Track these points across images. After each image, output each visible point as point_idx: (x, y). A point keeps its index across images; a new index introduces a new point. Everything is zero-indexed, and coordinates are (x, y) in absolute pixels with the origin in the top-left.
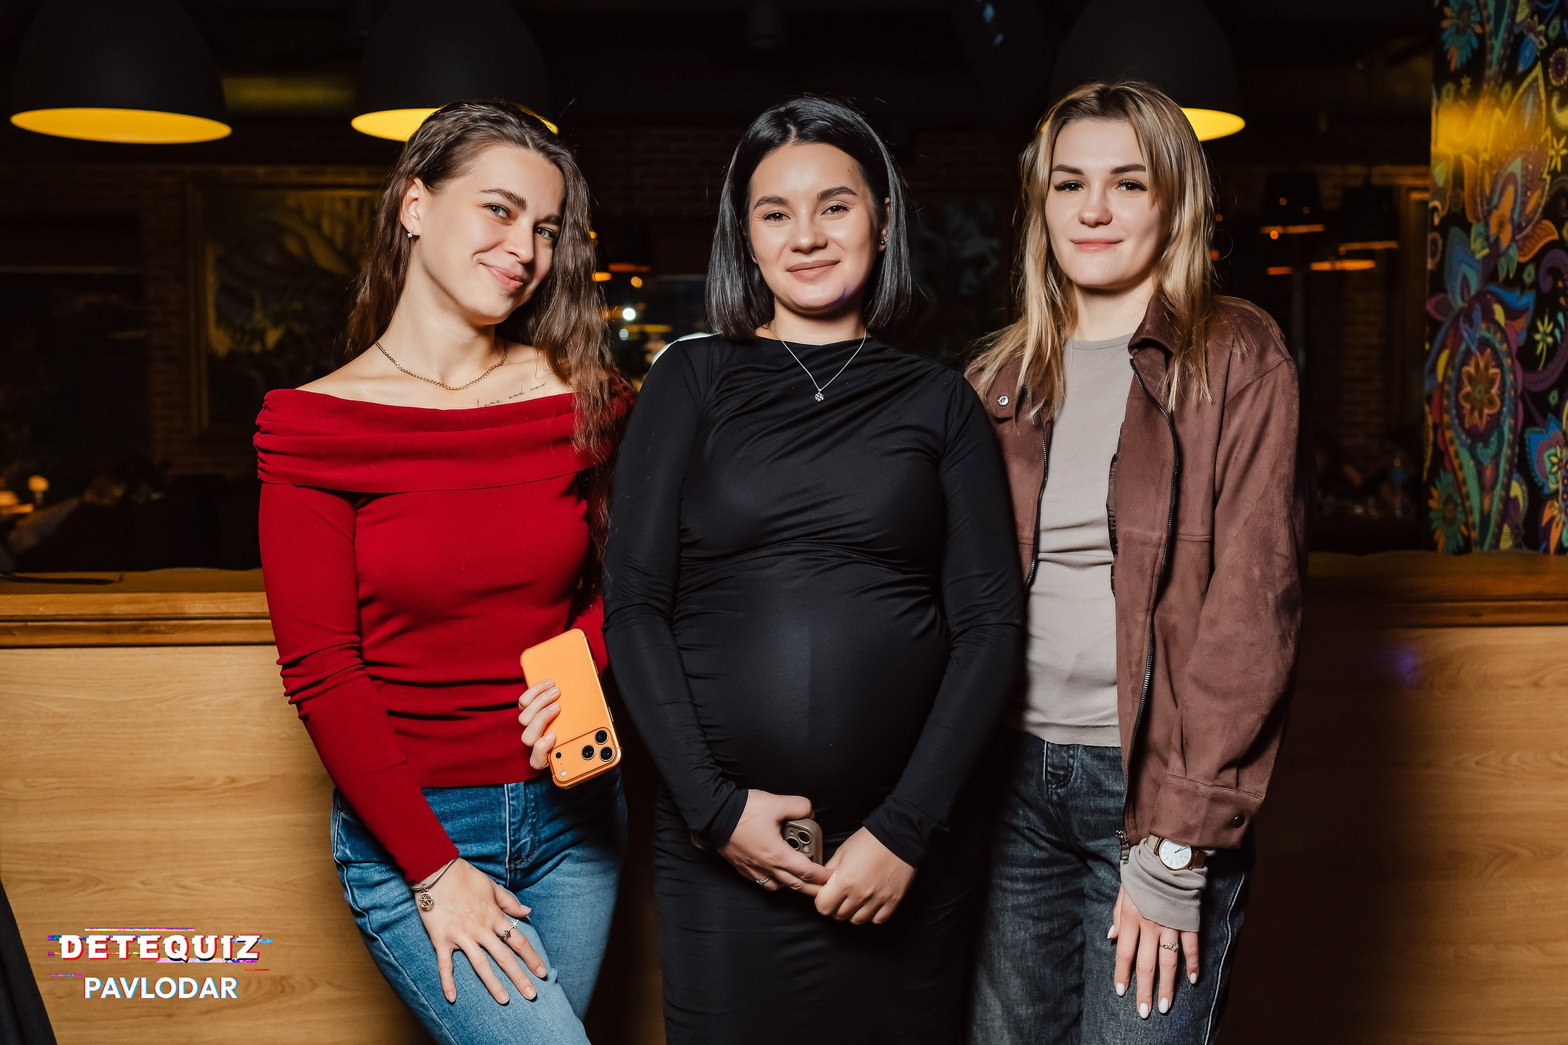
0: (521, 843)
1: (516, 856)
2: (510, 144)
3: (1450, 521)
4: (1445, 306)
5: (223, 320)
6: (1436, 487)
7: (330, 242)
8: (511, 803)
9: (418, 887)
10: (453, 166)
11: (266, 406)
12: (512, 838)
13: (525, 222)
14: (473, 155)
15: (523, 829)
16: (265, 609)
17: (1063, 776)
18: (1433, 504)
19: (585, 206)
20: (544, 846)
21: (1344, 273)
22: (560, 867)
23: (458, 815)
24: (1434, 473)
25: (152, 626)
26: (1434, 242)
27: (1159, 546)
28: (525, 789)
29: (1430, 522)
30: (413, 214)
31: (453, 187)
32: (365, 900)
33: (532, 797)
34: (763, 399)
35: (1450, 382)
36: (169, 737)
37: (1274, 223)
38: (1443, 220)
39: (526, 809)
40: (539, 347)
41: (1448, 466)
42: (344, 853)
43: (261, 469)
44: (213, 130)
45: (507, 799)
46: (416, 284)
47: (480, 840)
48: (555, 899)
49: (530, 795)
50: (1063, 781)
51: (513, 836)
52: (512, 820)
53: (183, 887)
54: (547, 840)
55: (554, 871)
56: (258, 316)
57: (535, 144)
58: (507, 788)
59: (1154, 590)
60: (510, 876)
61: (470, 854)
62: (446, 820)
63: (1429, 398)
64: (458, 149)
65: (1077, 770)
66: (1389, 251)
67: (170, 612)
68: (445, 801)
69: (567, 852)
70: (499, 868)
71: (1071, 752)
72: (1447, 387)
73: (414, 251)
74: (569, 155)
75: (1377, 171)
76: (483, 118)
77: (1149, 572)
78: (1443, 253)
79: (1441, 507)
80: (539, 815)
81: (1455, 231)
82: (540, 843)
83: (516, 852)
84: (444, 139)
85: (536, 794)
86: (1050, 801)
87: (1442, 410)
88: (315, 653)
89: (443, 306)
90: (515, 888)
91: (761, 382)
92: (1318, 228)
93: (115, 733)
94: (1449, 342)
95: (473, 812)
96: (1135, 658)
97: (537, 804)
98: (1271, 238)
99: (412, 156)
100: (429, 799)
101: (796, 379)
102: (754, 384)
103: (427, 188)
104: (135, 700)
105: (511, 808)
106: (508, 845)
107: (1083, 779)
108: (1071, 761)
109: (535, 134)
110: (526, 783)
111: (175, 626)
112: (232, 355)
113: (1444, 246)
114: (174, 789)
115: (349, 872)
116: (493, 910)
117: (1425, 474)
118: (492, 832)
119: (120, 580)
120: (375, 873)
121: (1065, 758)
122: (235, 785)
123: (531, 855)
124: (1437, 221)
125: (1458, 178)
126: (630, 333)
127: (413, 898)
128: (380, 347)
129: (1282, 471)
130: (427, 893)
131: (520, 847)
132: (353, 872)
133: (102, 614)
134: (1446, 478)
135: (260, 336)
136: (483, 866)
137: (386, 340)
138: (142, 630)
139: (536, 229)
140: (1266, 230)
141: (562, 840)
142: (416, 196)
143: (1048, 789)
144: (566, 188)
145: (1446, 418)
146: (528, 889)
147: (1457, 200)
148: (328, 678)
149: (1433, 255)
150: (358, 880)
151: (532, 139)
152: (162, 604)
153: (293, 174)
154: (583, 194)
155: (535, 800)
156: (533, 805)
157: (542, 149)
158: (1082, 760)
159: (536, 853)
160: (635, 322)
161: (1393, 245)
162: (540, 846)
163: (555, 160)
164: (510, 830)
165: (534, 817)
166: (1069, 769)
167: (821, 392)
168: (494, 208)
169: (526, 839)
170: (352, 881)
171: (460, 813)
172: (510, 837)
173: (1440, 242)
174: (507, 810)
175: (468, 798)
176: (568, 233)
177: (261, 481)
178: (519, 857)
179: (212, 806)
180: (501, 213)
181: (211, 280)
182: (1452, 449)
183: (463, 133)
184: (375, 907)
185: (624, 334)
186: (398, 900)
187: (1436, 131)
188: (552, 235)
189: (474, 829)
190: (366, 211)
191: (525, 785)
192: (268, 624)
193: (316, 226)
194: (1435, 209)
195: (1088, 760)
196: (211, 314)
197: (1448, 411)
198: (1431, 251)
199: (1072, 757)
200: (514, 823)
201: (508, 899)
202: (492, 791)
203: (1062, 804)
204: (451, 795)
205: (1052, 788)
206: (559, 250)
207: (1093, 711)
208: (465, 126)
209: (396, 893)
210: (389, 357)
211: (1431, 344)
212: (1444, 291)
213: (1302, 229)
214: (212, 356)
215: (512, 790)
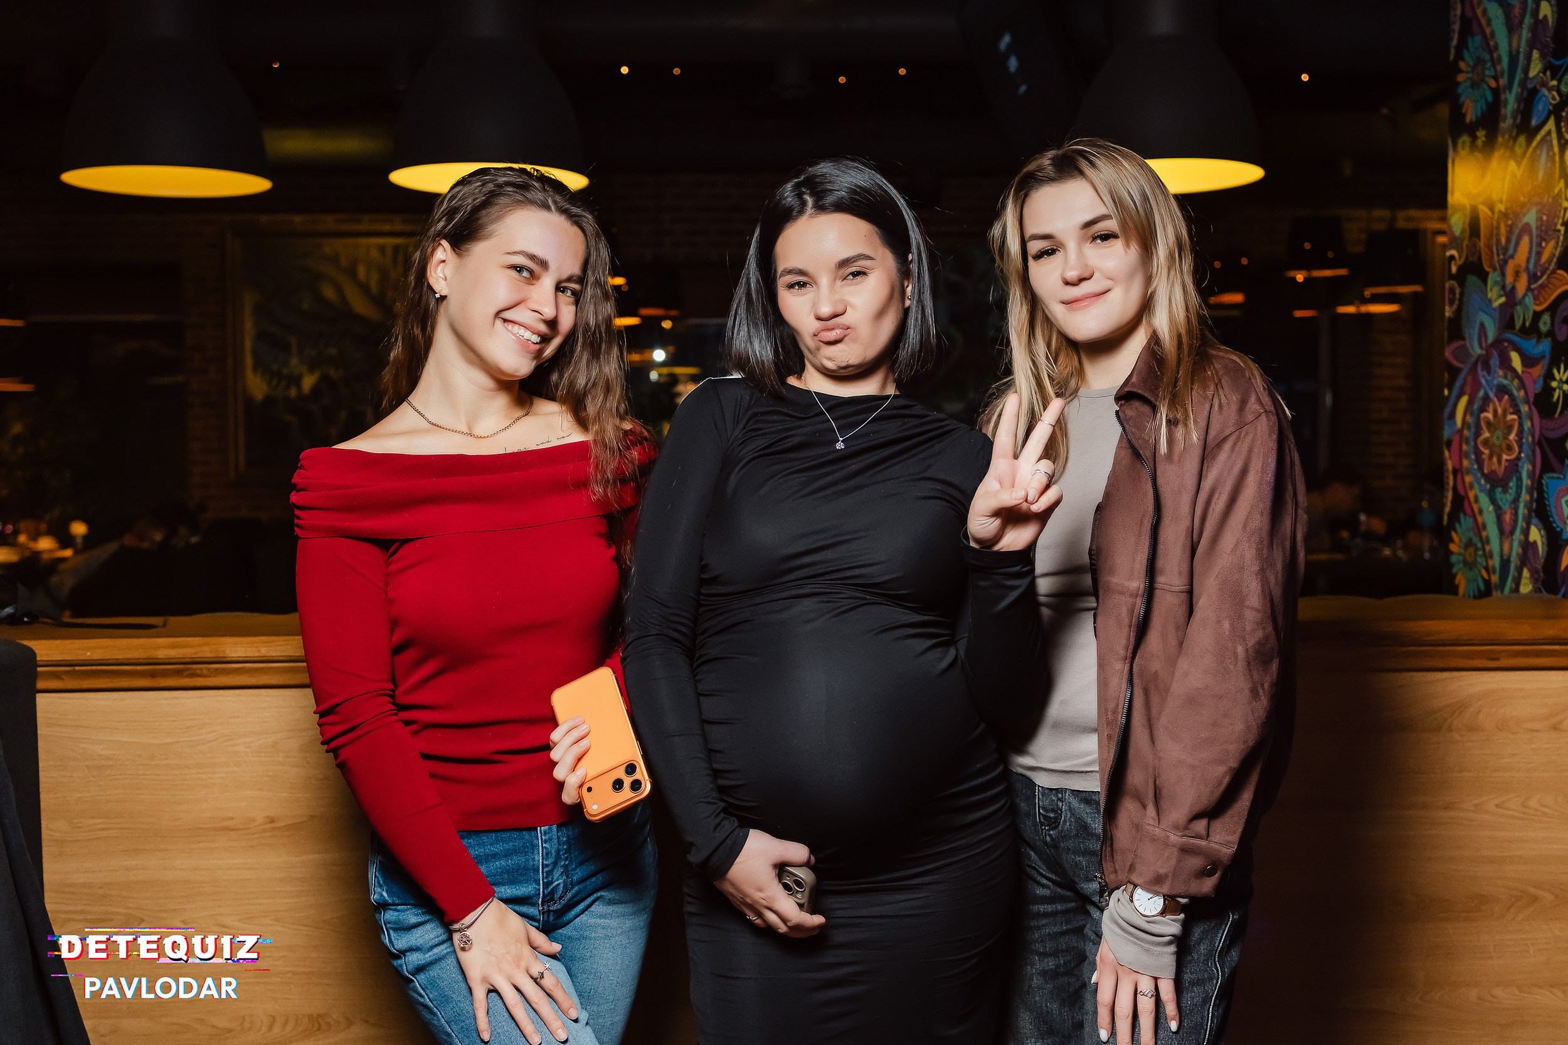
0: (554, 885)
1: (549, 898)
2: (533, 208)
3: (1470, 565)
4: (1463, 353)
5: (259, 365)
6: (1456, 531)
7: (365, 288)
8: (544, 845)
9: (456, 926)
10: (479, 229)
11: (301, 465)
12: (545, 881)
13: (547, 283)
14: (499, 219)
15: (555, 871)
16: (300, 652)
17: (1053, 818)
18: (1453, 547)
19: (606, 264)
20: (576, 888)
21: (1370, 316)
22: (592, 909)
23: (492, 858)
24: (1454, 517)
25: (196, 669)
26: (1452, 290)
27: (1137, 596)
28: (558, 832)
29: (1451, 565)
30: (441, 275)
31: (479, 249)
32: (400, 942)
33: (565, 839)
34: (788, 442)
35: (1469, 428)
36: (210, 778)
37: (1299, 268)
38: (1460, 268)
39: (558, 851)
40: (563, 401)
41: (1468, 511)
42: (382, 895)
43: (298, 526)
44: (253, 184)
45: (540, 842)
46: (443, 341)
47: (513, 882)
48: (588, 941)
49: (563, 838)
50: (1054, 823)
51: (547, 877)
52: (545, 862)
53: (224, 926)
54: (579, 882)
55: (586, 912)
56: (294, 361)
57: (558, 207)
58: (541, 830)
59: (1132, 639)
60: (543, 917)
61: (504, 896)
62: (481, 862)
63: (1449, 444)
64: (484, 212)
65: (1066, 813)
66: (1416, 294)
67: (212, 655)
68: (479, 844)
69: (599, 894)
70: (532, 910)
71: (1060, 795)
72: (1466, 433)
73: (442, 309)
74: (590, 217)
75: (1401, 215)
76: (508, 184)
77: (1126, 621)
78: (1461, 301)
79: (1462, 551)
80: (571, 857)
81: (1472, 279)
82: (573, 885)
83: (549, 894)
84: (471, 204)
85: (568, 837)
86: (1045, 842)
87: (1462, 455)
88: (348, 700)
89: (470, 362)
90: (547, 930)
91: (787, 426)
92: (1343, 272)
93: (159, 775)
94: (1468, 389)
95: (507, 854)
96: (1111, 706)
97: (569, 847)
98: (1297, 281)
99: (440, 220)
100: (465, 842)
101: (820, 426)
102: (780, 427)
103: (454, 250)
104: (177, 742)
105: (544, 851)
106: (541, 887)
107: (1071, 822)
108: (1060, 804)
109: (558, 198)
110: (559, 826)
111: (216, 669)
112: (269, 401)
113: (1462, 294)
114: (215, 829)
115: (386, 915)
116: (527, 950)
117: (1446, 518)
118: (525, 874)
119: (164, 625)
120: (411, 916)
121: (1054, 801)
122: (272, 825)
123: (563, 897)
124: (1454, 269)
125: (1474, 227)
126: (660, 375)
127: (450, 939)
128: (410, 404)
129: (1254, 525)
130: (466, 933)
131: (553, 889)
132: (390, 915)
133: (146, 659)
134: (1466, 523)
135: (297, 381)
136: (517, 908)
137: (416, 397)
138: (186, 673)
139: (559, 288)
140: (1291, 274)
141: (594, 882)
142: (444, 258)
143: (1042, 830)
144: (588, 247)
145: (1466, 463)
146: (560, 931)
147: (1473, 249)
148: (363, 723)
149: (1451, 303)
150: (395, 923)
151: (555, 202)
152: (205, 648)
153: (329, 222)
154: (605, 253)
155: (567, 842)
156: (565, 847)
157: (563, 211)
158: (1070, 803)
159: (569, 895)
160: (664, 364)
161: (1418, 288)
162: (572, 888)
163: (575, 220)
164: (543, 872)
165: (566, 859)
166: (1058, 811)
167: (842, 441)
168: (518, 269)
169: (559, 881)
170: (389, 923)
171: (495, 856)
172: (543, 880)
173: (1458, 291)
174: (541, 853)
175: (503, 841)
176: (589, 291)
177: (297, 537)
178: (552, 899)
179: (251, 847)
180: (525, 274)
181: (249, 326)
182: (1471, 494)
183: (488, 198)
184: (411, 949)
185: (654, 376)
186: (437, 940)
187: (1453, 182)
188: (575, 293)
189: (508, 872)
190: (401, 257)
191: (557, 828)
192: (303, 667)
193: (352, 273)
194: (1452, 258)
195: (1075, 803)
196: (249, 360)
197: (1467, 456)
198: (1449, 299)
199: (1060, 800)
200: (547, 866)
201: (540, 939)
202: (526, 835)
203: (1055, 844)
204: (485, 838)
205: (1045, 829)
206: (581, 308)
207: (1078, 756)
208: (491, 192)
209: (432, 936)
210: (419, 413)
211: (1450, 391)
212: (1463, 339)
213: (1327, 273)
214: (249, 401)
215: (545, 833)
